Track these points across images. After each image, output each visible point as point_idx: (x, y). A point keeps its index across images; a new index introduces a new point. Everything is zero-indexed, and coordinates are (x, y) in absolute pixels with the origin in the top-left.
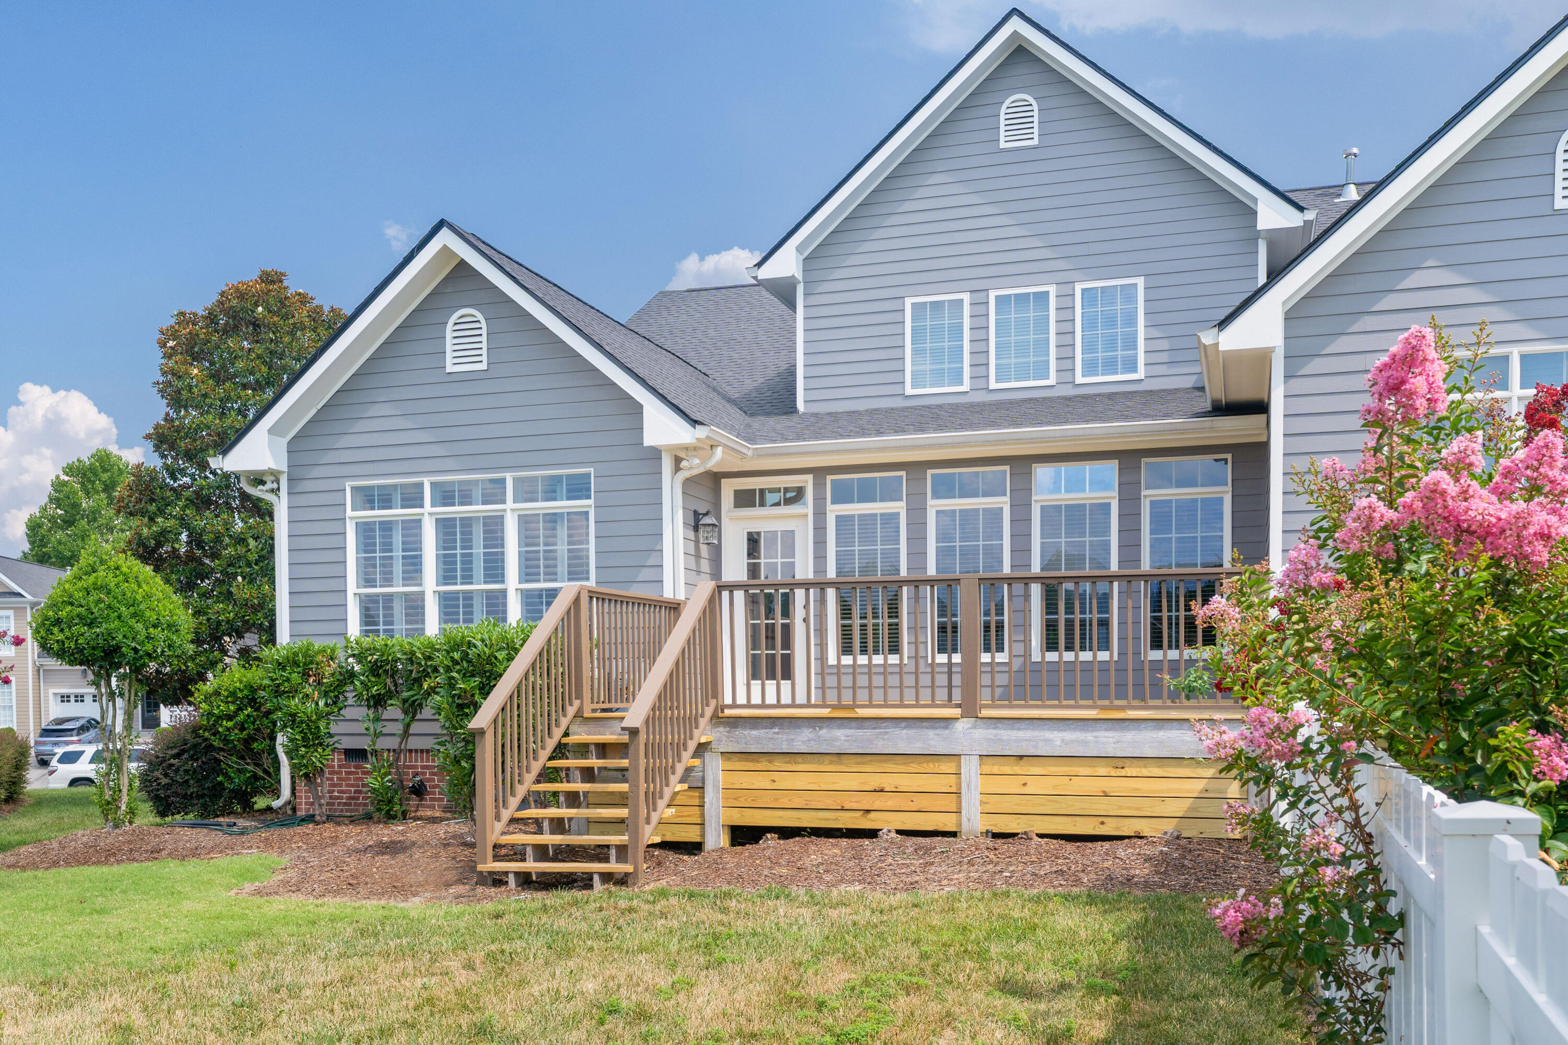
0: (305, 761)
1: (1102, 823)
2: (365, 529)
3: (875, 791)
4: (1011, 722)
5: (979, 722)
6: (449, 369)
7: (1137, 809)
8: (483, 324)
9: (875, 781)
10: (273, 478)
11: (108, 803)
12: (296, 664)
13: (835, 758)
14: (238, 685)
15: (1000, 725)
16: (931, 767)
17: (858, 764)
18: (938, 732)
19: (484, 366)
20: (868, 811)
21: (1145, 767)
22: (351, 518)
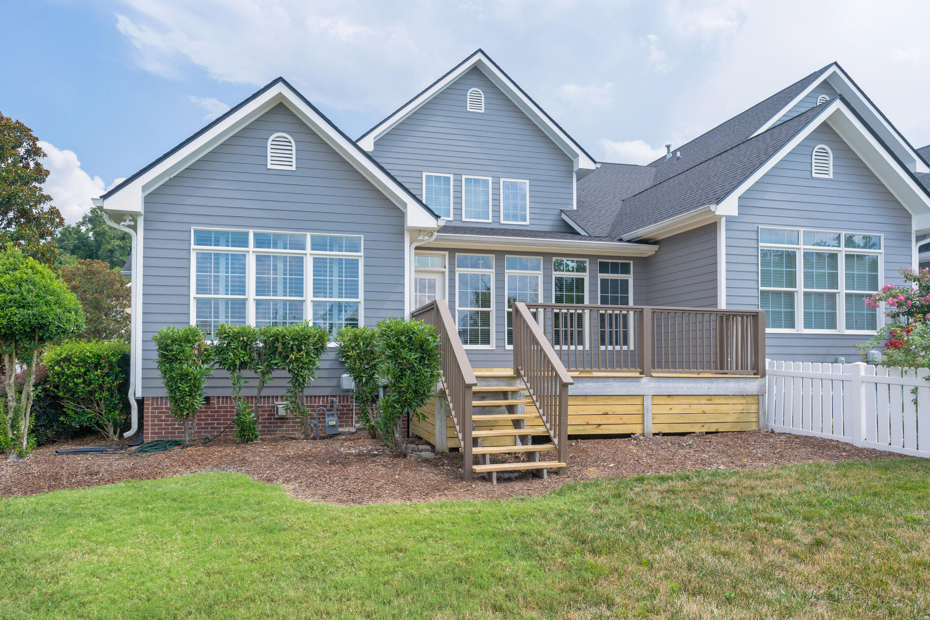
0: (188, 405)
1: (703, 426)
2: (203, 258)
3: (603, 414)
4: (666, 379)
5: (652, 379)
6: (269, 166)
7: (717, 419)
8: (293, 144)
9: (603, 409)
10: (131, 218)
11: (13, 440)
12: (189, 341)
13: (583, 398)
14: (88, 354)
15: (661, 380)
16: (630, 401)
17: (595, 400)
18: (634, 383)
19: (294, 168)
20: (599, 425)
21: (720, 399)
22: (193, 249)
